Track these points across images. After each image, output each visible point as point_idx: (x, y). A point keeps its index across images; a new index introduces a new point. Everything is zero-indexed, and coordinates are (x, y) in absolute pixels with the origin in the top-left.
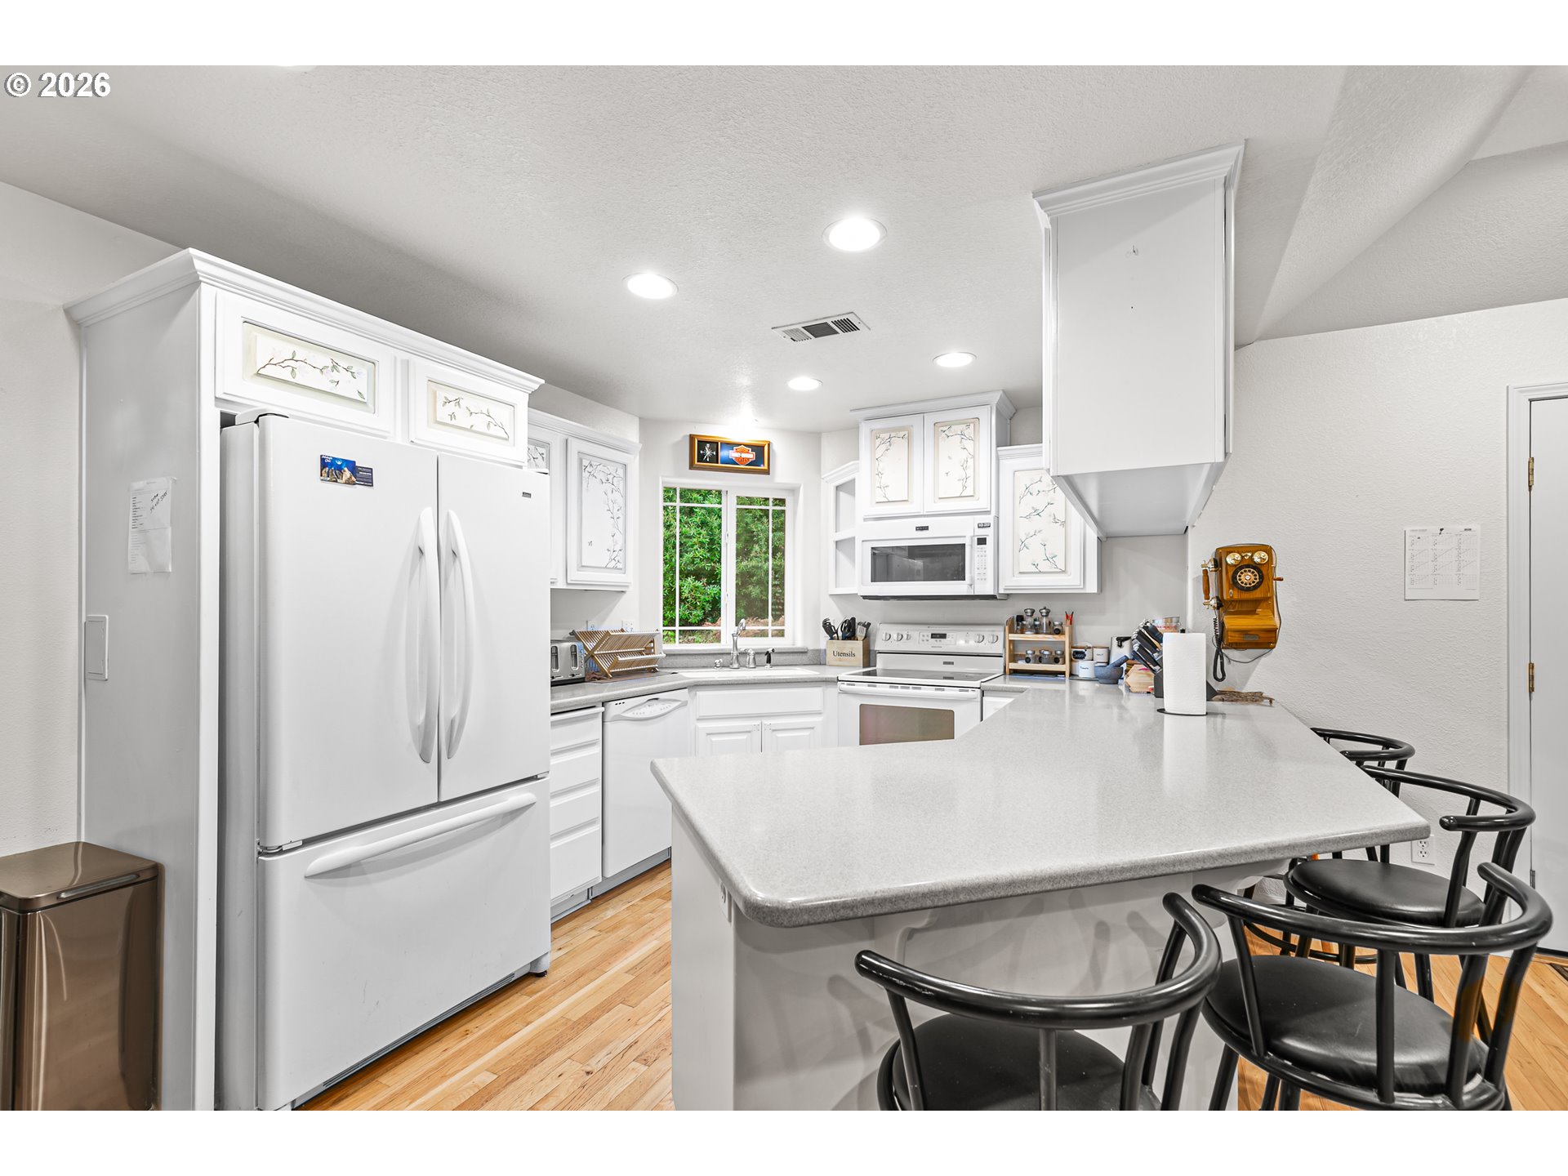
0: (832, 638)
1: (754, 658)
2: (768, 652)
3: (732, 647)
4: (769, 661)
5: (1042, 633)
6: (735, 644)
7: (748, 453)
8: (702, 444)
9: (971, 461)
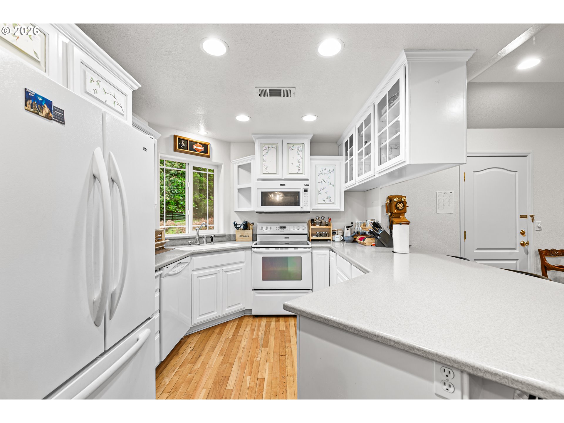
0: (237, 230)
1: (206, 240)
2: (212, 236)
3: (196, 235)
4: (212, 240)
5: (322, 226)
6: (198, 234)
7: (201, 147)
8: (180, 140)
9: (301, 160)
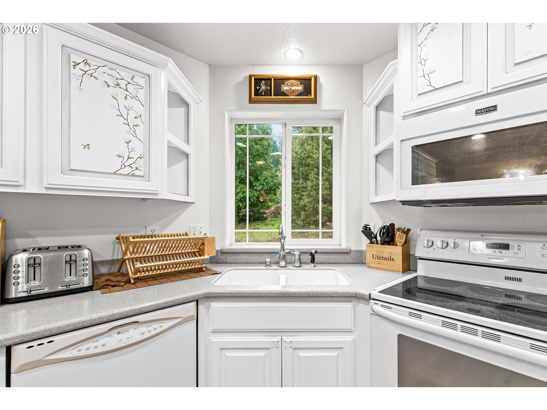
0: (372, 243)
1: (300, 259)
2: (312, 252)
4: (313, 261)
6: (283, 244)
7: (297, 85)
8: (258, 80)
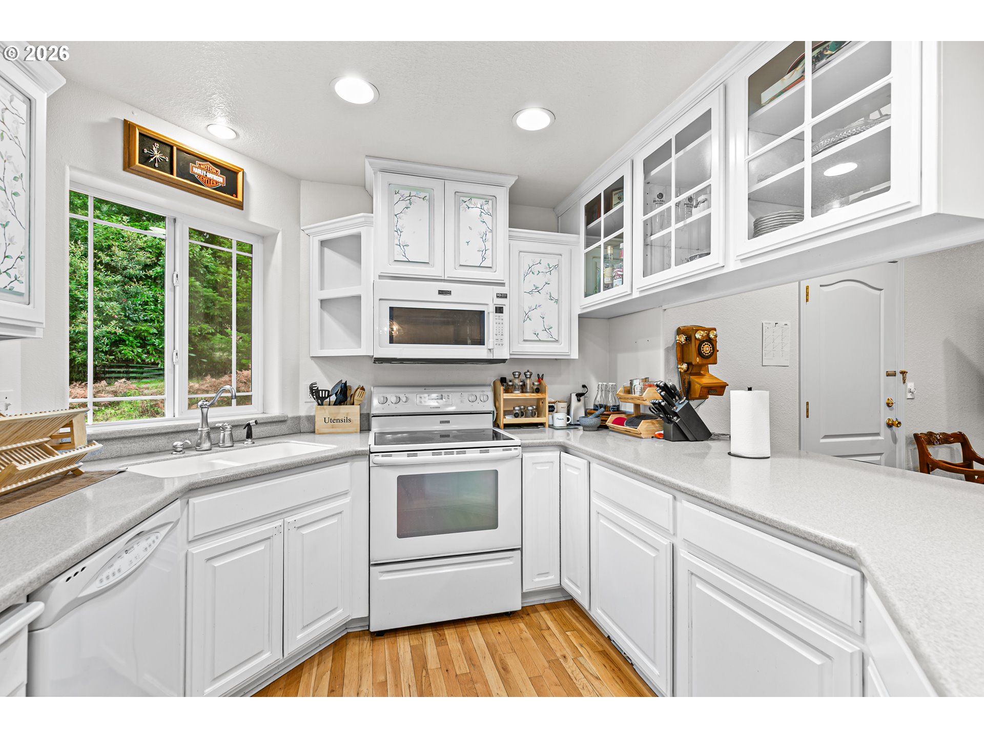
1: (231, 435)
2: (249, 425)
3: (199, 421)
4: (249, 435)
6: (205, 418)
7: (216, 174)
8: (147, 139)
9: (489, 235)
